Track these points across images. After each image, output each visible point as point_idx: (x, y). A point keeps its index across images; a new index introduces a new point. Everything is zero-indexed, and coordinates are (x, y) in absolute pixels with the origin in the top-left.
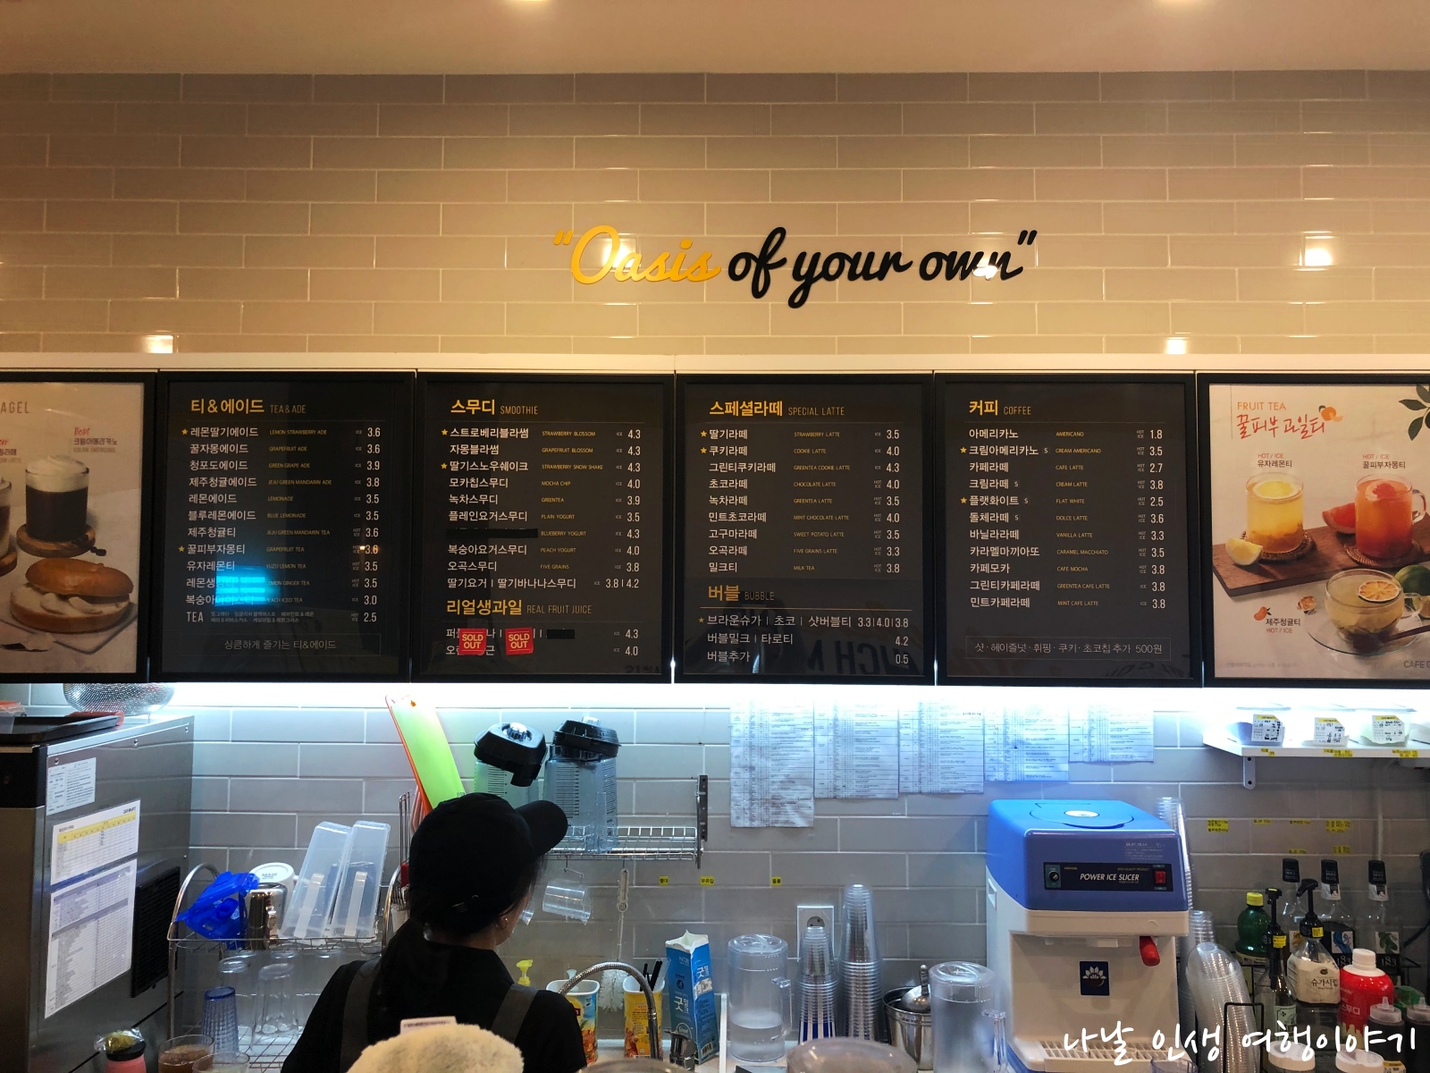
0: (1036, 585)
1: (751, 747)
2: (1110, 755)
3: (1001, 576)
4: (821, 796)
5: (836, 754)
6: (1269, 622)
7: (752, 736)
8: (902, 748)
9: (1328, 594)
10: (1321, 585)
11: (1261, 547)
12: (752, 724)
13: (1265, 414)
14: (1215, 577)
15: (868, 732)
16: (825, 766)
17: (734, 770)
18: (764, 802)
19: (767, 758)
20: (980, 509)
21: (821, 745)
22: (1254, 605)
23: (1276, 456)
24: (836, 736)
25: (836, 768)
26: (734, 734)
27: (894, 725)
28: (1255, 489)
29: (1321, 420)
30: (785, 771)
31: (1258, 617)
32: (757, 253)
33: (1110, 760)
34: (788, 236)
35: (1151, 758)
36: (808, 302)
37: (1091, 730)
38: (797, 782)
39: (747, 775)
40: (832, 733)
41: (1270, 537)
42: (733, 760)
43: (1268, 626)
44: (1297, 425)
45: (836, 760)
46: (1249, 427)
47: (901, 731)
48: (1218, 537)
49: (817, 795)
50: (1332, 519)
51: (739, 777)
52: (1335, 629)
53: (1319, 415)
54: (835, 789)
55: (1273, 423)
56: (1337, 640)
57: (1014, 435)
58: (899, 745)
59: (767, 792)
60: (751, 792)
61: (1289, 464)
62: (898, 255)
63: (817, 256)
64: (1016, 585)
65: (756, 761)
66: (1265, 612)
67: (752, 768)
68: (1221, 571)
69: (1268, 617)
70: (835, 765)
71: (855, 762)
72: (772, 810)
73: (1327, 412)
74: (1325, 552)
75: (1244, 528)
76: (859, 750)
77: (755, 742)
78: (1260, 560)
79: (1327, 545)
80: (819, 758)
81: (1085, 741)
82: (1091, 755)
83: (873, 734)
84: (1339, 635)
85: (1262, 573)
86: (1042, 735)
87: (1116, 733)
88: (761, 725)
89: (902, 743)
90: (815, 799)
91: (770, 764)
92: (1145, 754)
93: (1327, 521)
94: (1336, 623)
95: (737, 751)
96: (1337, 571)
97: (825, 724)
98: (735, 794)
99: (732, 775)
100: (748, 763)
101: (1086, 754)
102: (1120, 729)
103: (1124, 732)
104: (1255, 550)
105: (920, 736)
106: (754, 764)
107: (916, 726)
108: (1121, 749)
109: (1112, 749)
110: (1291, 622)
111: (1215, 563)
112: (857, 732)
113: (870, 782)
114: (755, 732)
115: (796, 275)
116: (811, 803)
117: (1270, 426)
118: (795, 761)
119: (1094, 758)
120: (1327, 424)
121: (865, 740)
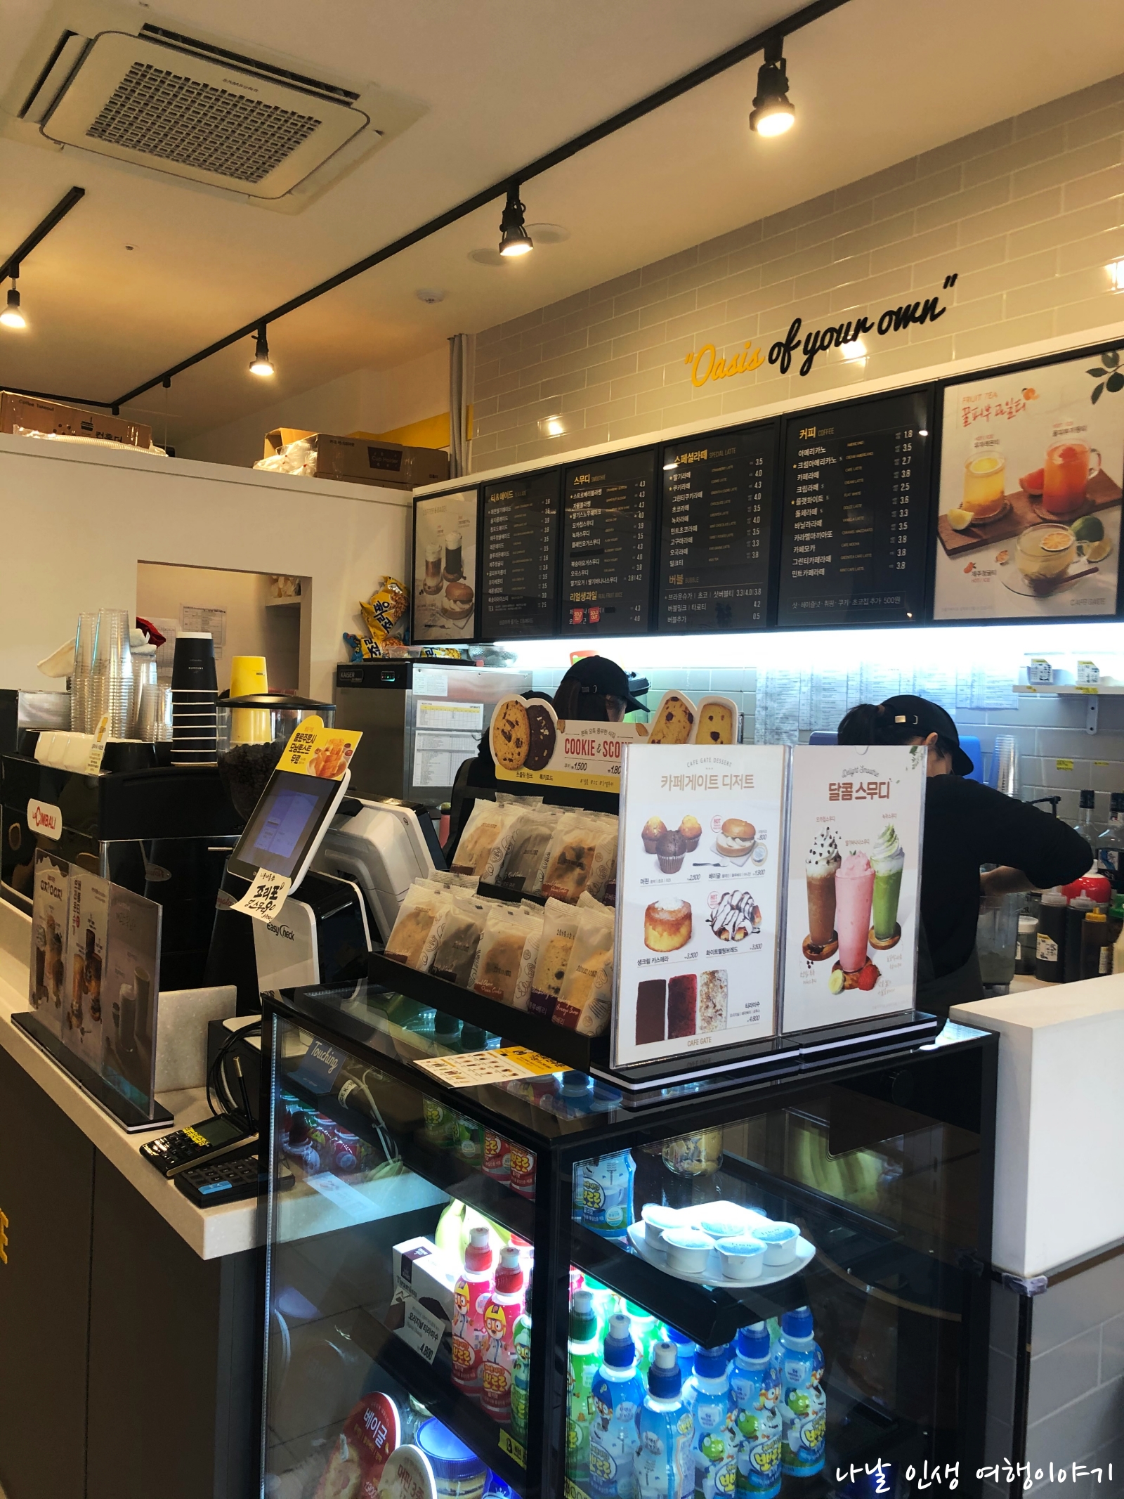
0: (829, 559)
1: (766, 693)
2: (986, 703)
3: (810, 554)
4: (803, 729)
5: (812, 700)
6: (975, 574)
7: (767, 687)
8: (850, 695)
9: (1019, 548)
10: (1014, 540)
11: (972, 513)
12: (767, 678)
13: (982, 404)
14: (939, 541)
15: (830, 684)
16: (805, 707)
17: (758, 709)
18: (772, 731)
19: (774, 701)
20: (802, 507)
21: (804, 693)
22: (964, 561)
23: (988, 437)
24: (812, 687)
25: (811, 710)
26: (758, 685)
27: (845, 679)
28: (971, 468)
29: (1023, 401)
30: (784, 711)
31: (967, 571)
32: (784, 341)
33: (985, 706)
34: (803, 323)
35: (1016, 706)
36: (811, 370)
37: (974, 681)
38: (790, 718)
39: (763, 713)
40: (810, 685)
41: (980, 505)
42: (758, 703)
43: (974, 578)
44: (1005, 408)
45: (811, 703)
46: (970, 416)
47: (850, 683)
48: (944, 510)
49: (801, 728)
50: (1026, 484)
51: (760, 714)
52: (1021, 576)
53: (1021, 396)
54: (810, 724)
55: (987, 410)
56: (1023, 586)
57: (823, 451)
58: (847, 693)
59: (774, 725)
60: (766, 724)
61: (997, 442)
62: (866, 319)
63: (818, 333)
64: (818, 560)
65: (770, 704)
66: (972, 566)
67: (766, 708)
68: (943, 535)
69: (974, 570)
70: (811, 706)
71: (823, 705)
72: (776, 737)
73: (1028, 393)
74: (1019, 512)
75: (961, 500)
76: (825, 696)
77: (769, 690)
78: (972, 525)
79: (1022, 508)
80: (802, 702)
81: (968, 691)
82: (972, 702)
83: (833, 685)
84: (1023, 581)
85: (973, 535)
86: (936, 686)
87: (991, 685)
88: (772, 679)
89: (849, 691)
90: (800, 730)
91: (776, 705)
92: (1011, 702)
93: (1022, 487)
94: (1022, 570)
95: (759, 696)
96: (1027, 528)
97: (806, 679)
98: (757, 726)
99: (756, 712)
100: (764, 705)
101: (968, 701)
102: (993, 682)
103: (996, 684)
104: (969, 516)
105: (861, 686)
106: (768, 705)
107: (859, 680)
108: (993, 698)
109: (988, 698)
110: (990, 573)
111: (940, 530)
112: (824, 683)
113: (830, 720)
114: (769, 684)
115: (805, 352)
116: (797, 733)
117: (985, 413)
118: (790, 703)
119: (974, 705)
120: (1029, 402)
121: (828, 689)
